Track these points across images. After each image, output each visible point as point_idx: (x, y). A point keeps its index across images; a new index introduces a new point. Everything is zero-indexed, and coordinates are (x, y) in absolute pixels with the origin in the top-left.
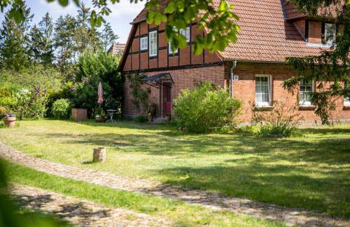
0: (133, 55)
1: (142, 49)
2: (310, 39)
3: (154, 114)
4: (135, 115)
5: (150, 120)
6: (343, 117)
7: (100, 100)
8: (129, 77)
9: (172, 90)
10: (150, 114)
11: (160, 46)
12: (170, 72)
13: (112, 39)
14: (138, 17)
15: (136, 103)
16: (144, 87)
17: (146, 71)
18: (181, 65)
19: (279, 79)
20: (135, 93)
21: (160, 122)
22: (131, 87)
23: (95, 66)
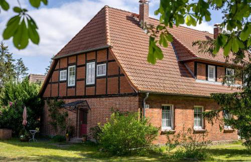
0: (53, 85)
1: (61, 80)
2: (198, 76)
3: (72, 135)
4: (53, 135)
5: (67, 139)
6: (223, 139)
7: (25, 122)
8: (49, 103)
9: (89, 115)
10: (67, 135)
11: (78, 78)
12: (87, 99)
13: (23, 70)
14: (58, 54)
15: (55, 125)
16: (62, 112)
17: (64, 98)
18: (97, 94)
19: (179, 108)
20: (54, 116)
21: (77, 142)
22: (50, 110)
23: (19, 93)
